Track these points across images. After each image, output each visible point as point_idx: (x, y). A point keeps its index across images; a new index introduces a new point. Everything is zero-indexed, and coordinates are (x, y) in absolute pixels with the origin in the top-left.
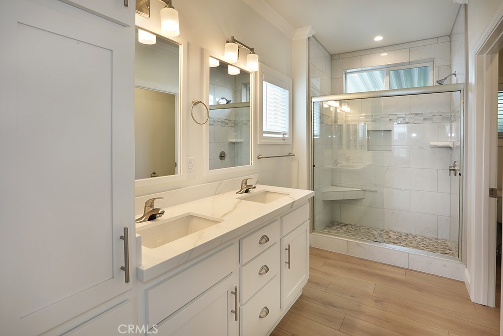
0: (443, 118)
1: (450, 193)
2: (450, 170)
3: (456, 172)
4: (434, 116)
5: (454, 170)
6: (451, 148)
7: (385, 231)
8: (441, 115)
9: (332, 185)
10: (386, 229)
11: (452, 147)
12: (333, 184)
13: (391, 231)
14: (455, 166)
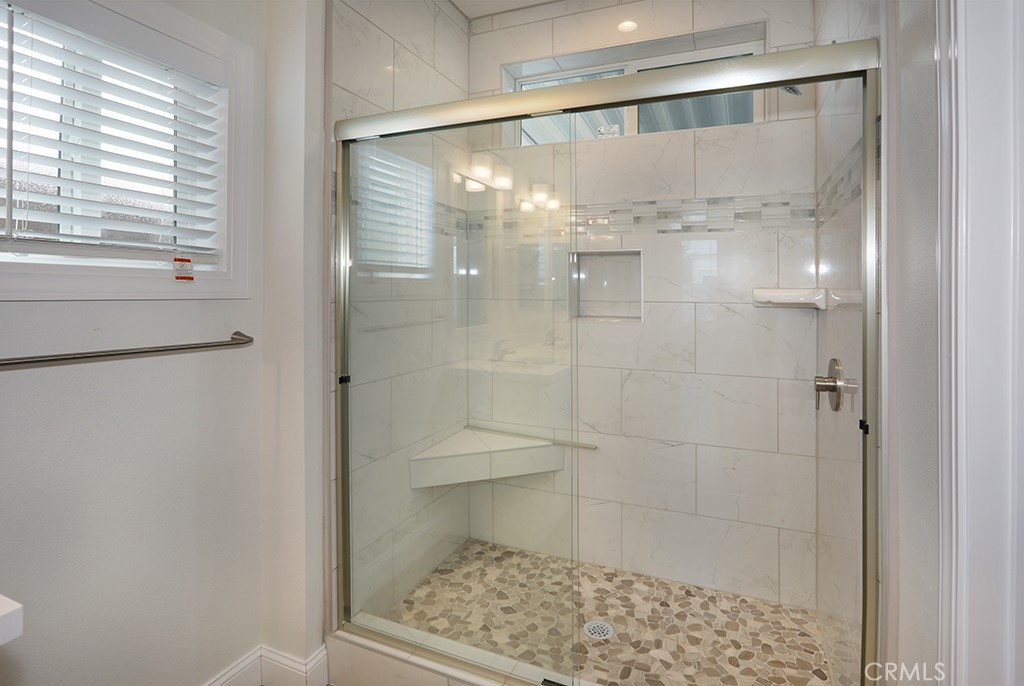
0: (794, 213)
1: (817, 457)
2: (819, 389)
3: (839, 397)
4: (765, 205)
5: (833, 389)
6: (817, 309)
7: (620, 579)
8: (786, 204)
9: (468, 427)
10: (625, 569)
11: (822, 306)
12: (472, 422)
13: (639, 576)
14: (833, 376)
